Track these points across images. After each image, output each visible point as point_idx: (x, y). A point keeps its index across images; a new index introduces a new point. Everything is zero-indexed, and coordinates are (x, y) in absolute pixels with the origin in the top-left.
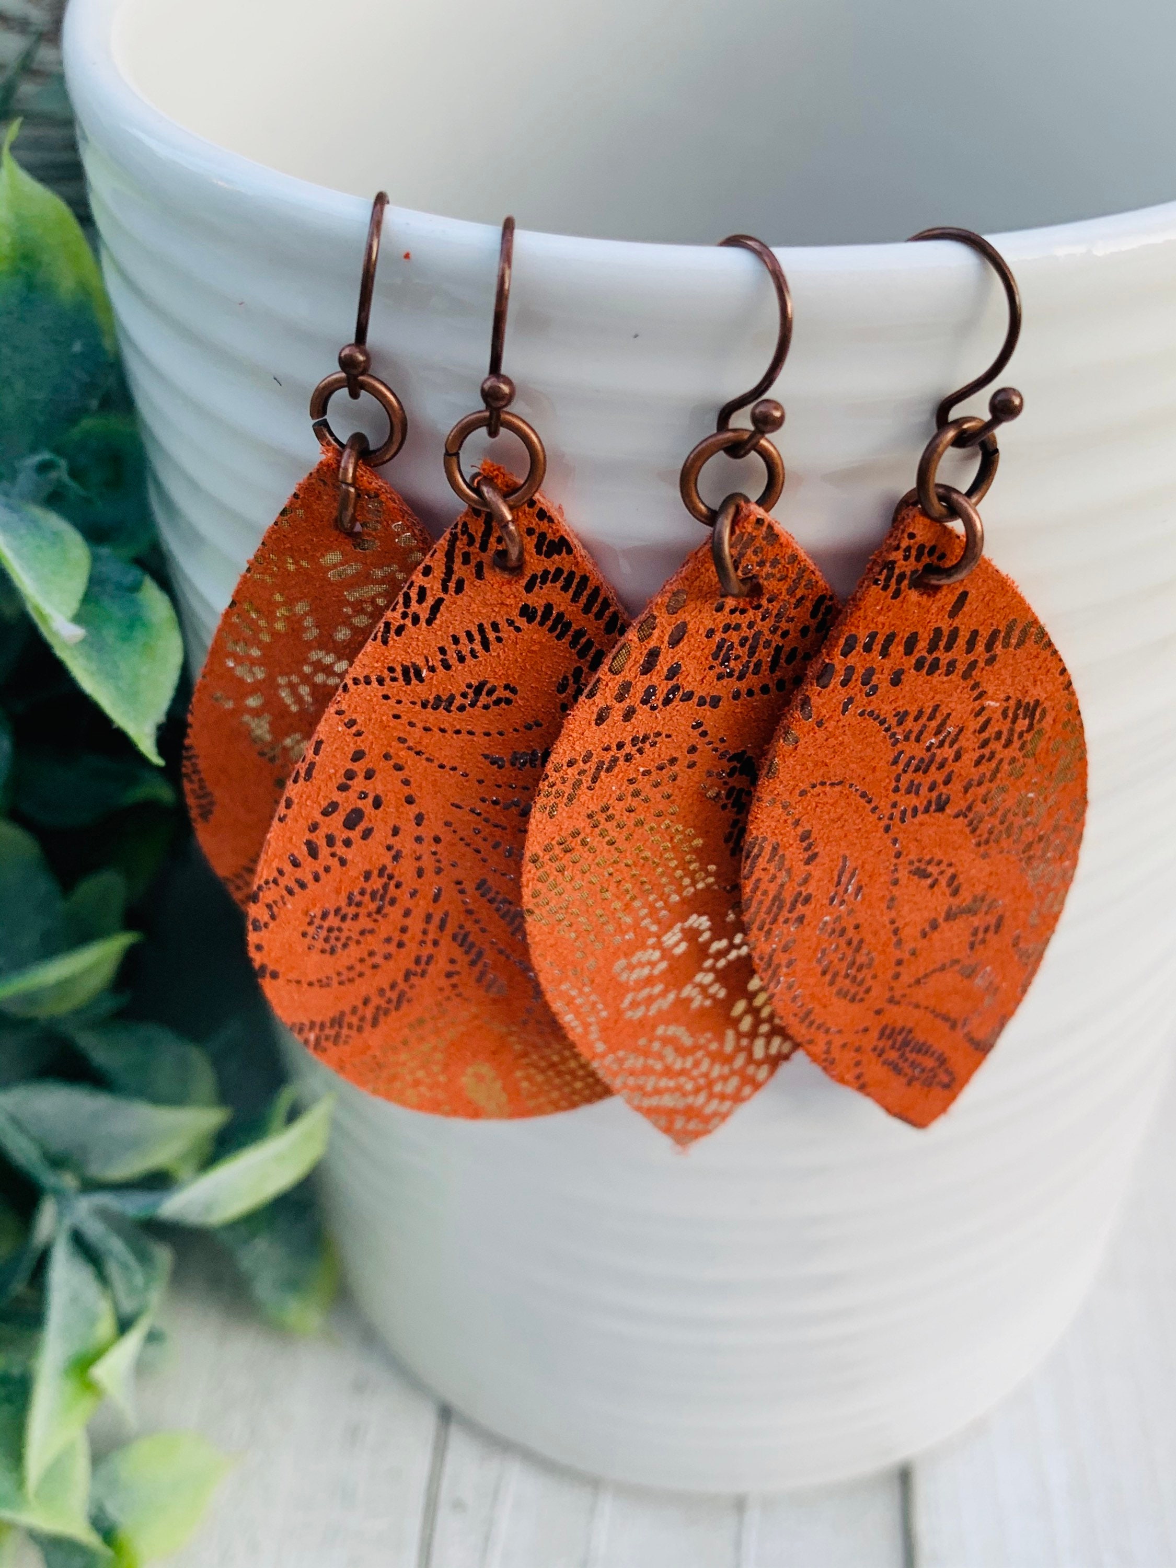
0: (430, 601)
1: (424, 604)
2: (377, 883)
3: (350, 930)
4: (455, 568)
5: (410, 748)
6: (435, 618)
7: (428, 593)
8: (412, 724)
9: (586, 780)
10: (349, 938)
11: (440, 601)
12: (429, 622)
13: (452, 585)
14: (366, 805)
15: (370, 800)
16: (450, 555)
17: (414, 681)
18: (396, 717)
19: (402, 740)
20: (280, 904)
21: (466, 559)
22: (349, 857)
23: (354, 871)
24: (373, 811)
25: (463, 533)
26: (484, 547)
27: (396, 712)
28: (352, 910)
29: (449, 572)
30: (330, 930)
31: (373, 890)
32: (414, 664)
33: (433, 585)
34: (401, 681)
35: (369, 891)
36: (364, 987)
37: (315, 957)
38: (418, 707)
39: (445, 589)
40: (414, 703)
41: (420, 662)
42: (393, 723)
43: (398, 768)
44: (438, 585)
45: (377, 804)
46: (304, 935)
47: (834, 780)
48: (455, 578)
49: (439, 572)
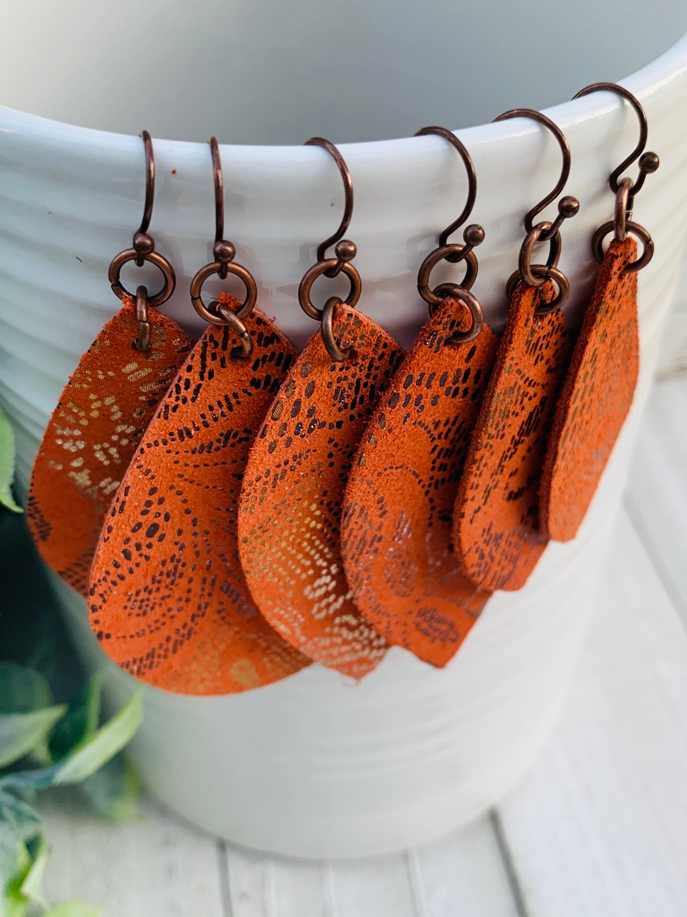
0: (193, 387)
1: (190, 390)
2: (170, 566)
3: (155, 599)
4: (208, 363)
5: (185, 480)
6: (197, 397)
7: (191, 382)
8: (186, 465)
9: (269, 487)
10: (155, 604)
11: (200, 386)
12: (193, 400)
13: (206, 375)
14: (160, 521)
15: (162, 516)
16: (203, 357)
17: (186, 438)
18: (176, 462)
19: (181, 476)
20: (109, 592)
21: (214, 357)
22: (152, 554)
23: (155, 563)
24: (165, 524)
25: (211, 341)
26: (224, 347)
27: (176, 459)
28: (155, 587)
29: (204, 366)
30: (142, 601)
31: (168, 571)
32: (185, 428)
33: (194, 377)
34: (178, 440)
35: (165, 572)
36: (165, 632)
37: (134, 619)
38: (190, 454)
39: (202, 378)
40: (187, 452)
41: (190, 426)
42: (175, 466)
43: (179, 493)
44: (197, 377)
45: (167, 518)
46: (125, 608)
47: (398, 465)
48: (207, 370)
49: (197, 368)
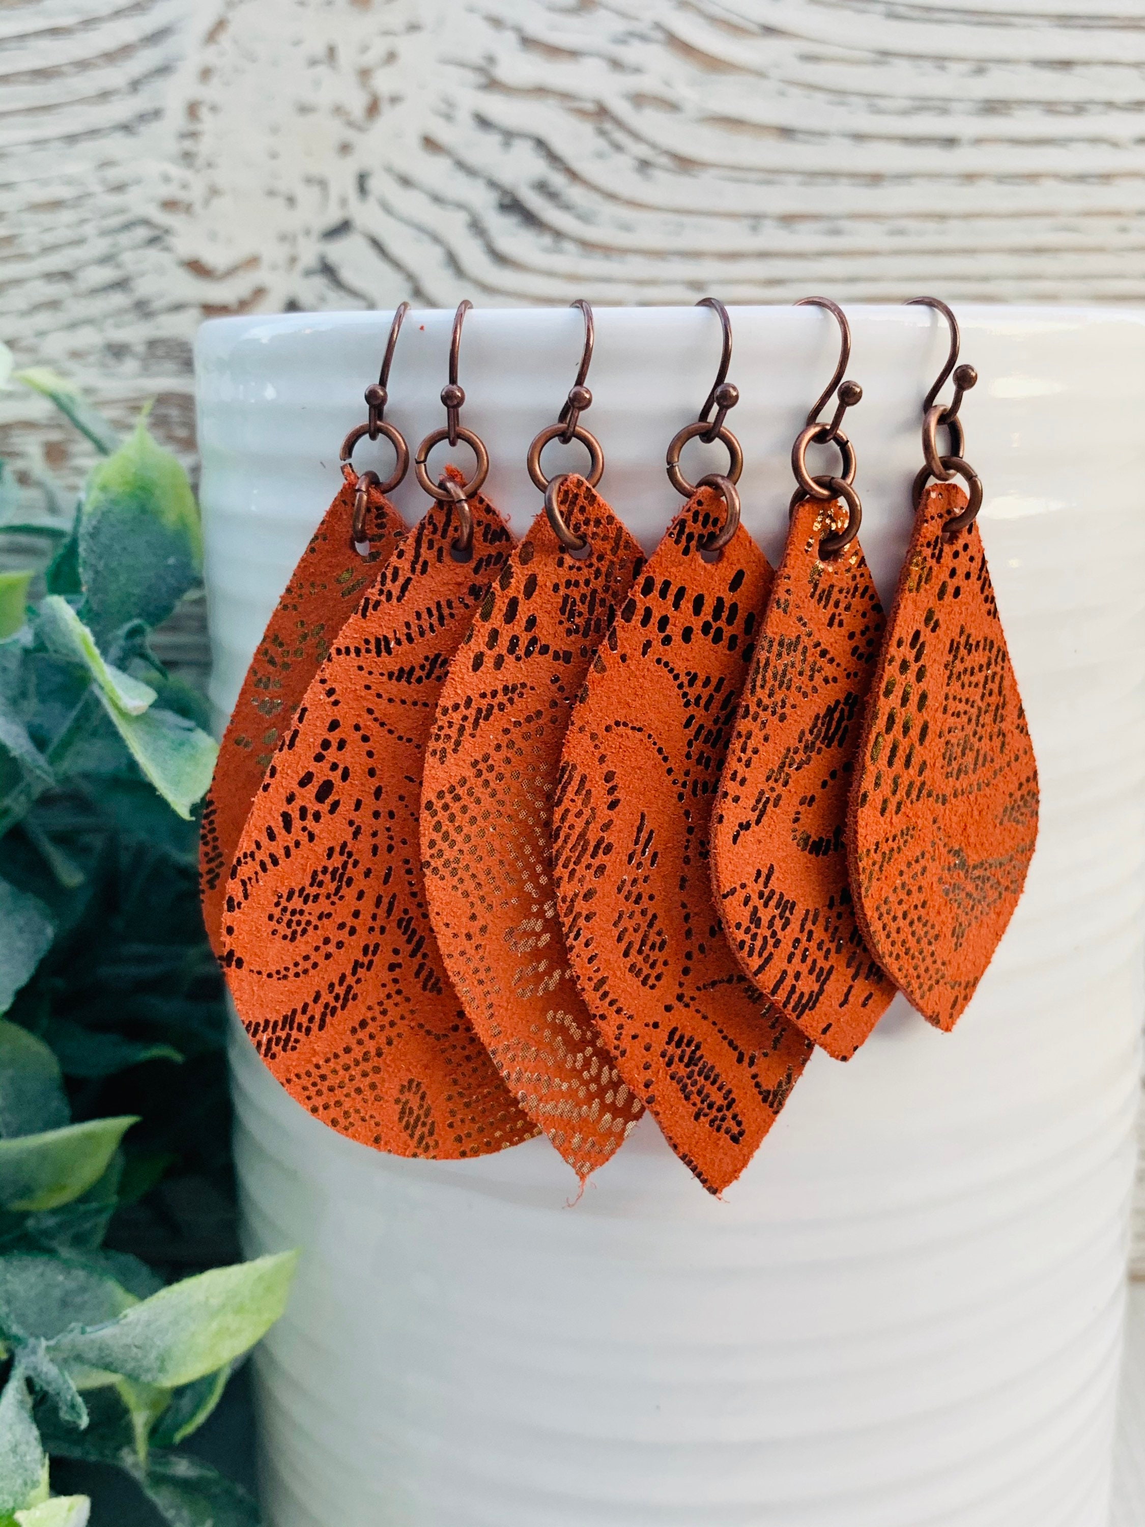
0: (401, 580)
1: (397, 583)
2: (337, 861)
3: (310, 914)
4: (422, 551)
5: (376, 720)
6: (404, 596)
7: (400, 572)
8: (379, 696)
10: (308, 923)
11: (409, 579)
12: (399, 599)
13: (418, 567)
14: (336, 777)
15: (339, 772)
16: (418, 541)
17: (384, 654)
18: (368, 687)
19: (370, 711)
20: (253, 881)
21: (430, 547)
22: (316, 832)
23: (321, 848)
24: (342, 784)
25: (429, 524)
26: (444, 536)
27: (367, 683)
28: (314, 891)
29: (417, 555)
30: (293, 913)
31: (334, 868)
32: (385, 638)
33: (404, 565)
34: (374, 654)
35: (330, 869)
36: (315, 981)
37: (279, 943)
38: (385, 678)
39: (413, 570)
40: (382, 674)
41: (390, 636)
42: (365, 693)
43: (365, 739)
44: (407, 566)
45: (345, 776)
46: (271, 917)
48: (421, 560)
49: (409, 555)
